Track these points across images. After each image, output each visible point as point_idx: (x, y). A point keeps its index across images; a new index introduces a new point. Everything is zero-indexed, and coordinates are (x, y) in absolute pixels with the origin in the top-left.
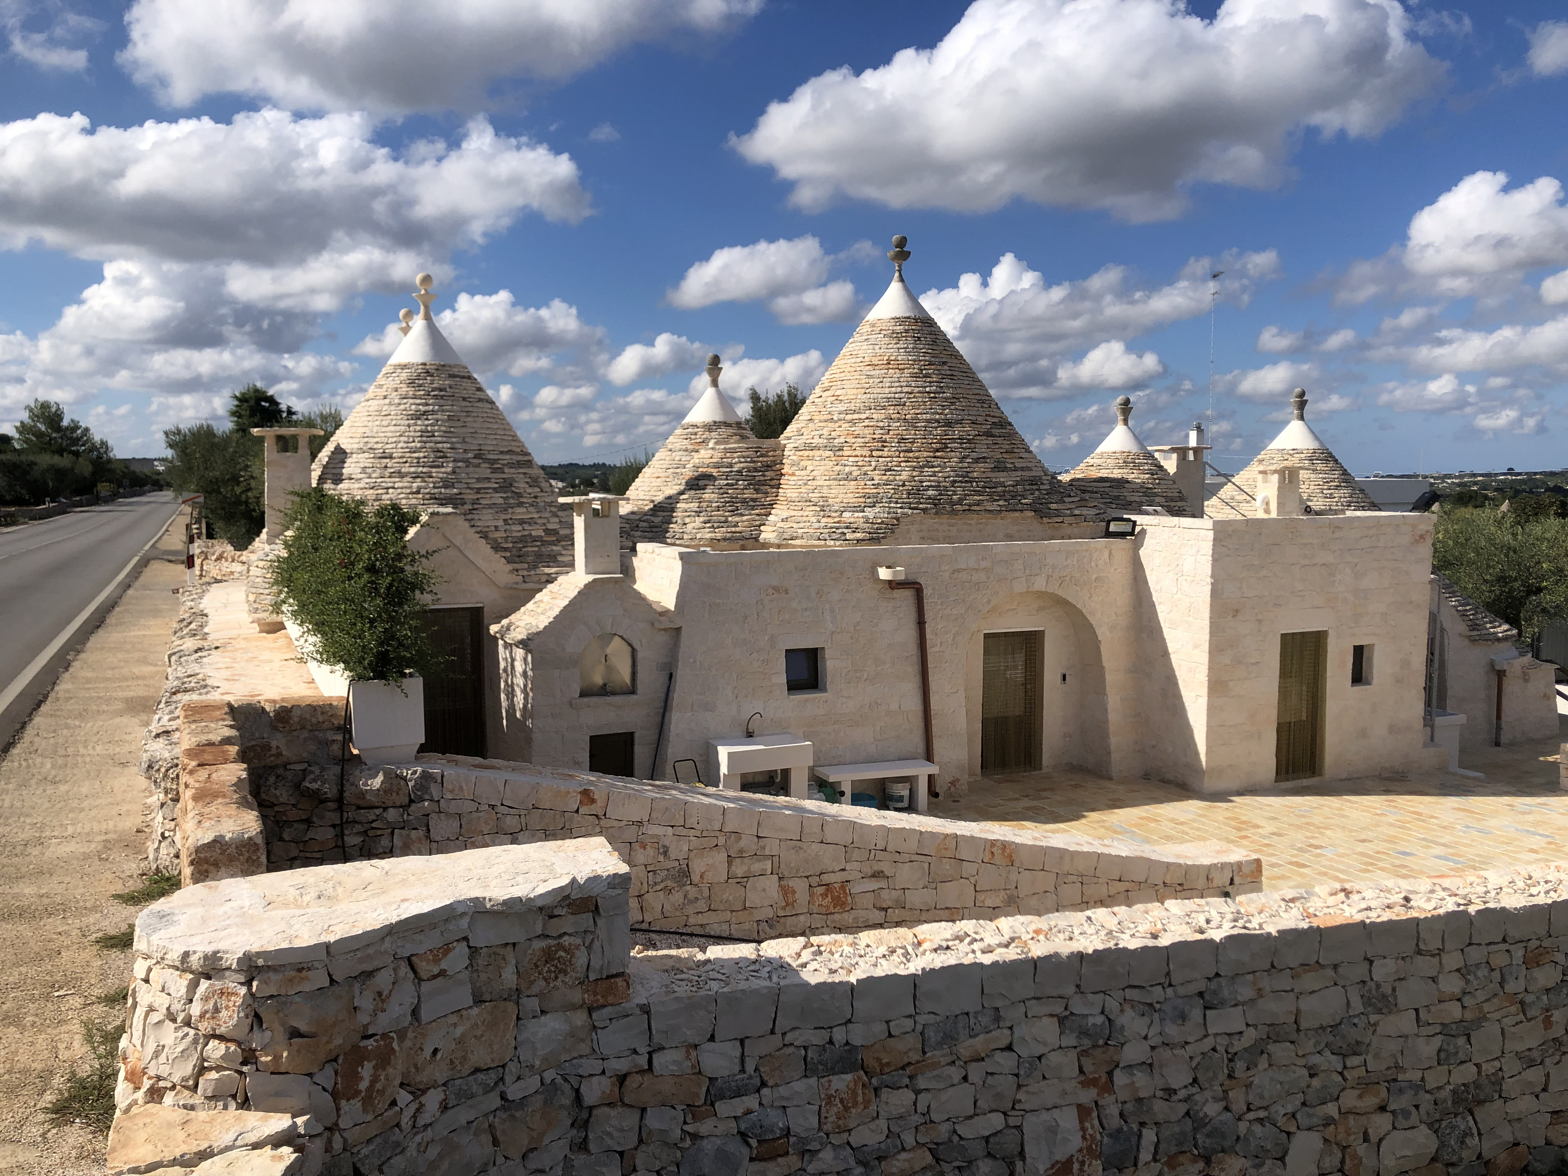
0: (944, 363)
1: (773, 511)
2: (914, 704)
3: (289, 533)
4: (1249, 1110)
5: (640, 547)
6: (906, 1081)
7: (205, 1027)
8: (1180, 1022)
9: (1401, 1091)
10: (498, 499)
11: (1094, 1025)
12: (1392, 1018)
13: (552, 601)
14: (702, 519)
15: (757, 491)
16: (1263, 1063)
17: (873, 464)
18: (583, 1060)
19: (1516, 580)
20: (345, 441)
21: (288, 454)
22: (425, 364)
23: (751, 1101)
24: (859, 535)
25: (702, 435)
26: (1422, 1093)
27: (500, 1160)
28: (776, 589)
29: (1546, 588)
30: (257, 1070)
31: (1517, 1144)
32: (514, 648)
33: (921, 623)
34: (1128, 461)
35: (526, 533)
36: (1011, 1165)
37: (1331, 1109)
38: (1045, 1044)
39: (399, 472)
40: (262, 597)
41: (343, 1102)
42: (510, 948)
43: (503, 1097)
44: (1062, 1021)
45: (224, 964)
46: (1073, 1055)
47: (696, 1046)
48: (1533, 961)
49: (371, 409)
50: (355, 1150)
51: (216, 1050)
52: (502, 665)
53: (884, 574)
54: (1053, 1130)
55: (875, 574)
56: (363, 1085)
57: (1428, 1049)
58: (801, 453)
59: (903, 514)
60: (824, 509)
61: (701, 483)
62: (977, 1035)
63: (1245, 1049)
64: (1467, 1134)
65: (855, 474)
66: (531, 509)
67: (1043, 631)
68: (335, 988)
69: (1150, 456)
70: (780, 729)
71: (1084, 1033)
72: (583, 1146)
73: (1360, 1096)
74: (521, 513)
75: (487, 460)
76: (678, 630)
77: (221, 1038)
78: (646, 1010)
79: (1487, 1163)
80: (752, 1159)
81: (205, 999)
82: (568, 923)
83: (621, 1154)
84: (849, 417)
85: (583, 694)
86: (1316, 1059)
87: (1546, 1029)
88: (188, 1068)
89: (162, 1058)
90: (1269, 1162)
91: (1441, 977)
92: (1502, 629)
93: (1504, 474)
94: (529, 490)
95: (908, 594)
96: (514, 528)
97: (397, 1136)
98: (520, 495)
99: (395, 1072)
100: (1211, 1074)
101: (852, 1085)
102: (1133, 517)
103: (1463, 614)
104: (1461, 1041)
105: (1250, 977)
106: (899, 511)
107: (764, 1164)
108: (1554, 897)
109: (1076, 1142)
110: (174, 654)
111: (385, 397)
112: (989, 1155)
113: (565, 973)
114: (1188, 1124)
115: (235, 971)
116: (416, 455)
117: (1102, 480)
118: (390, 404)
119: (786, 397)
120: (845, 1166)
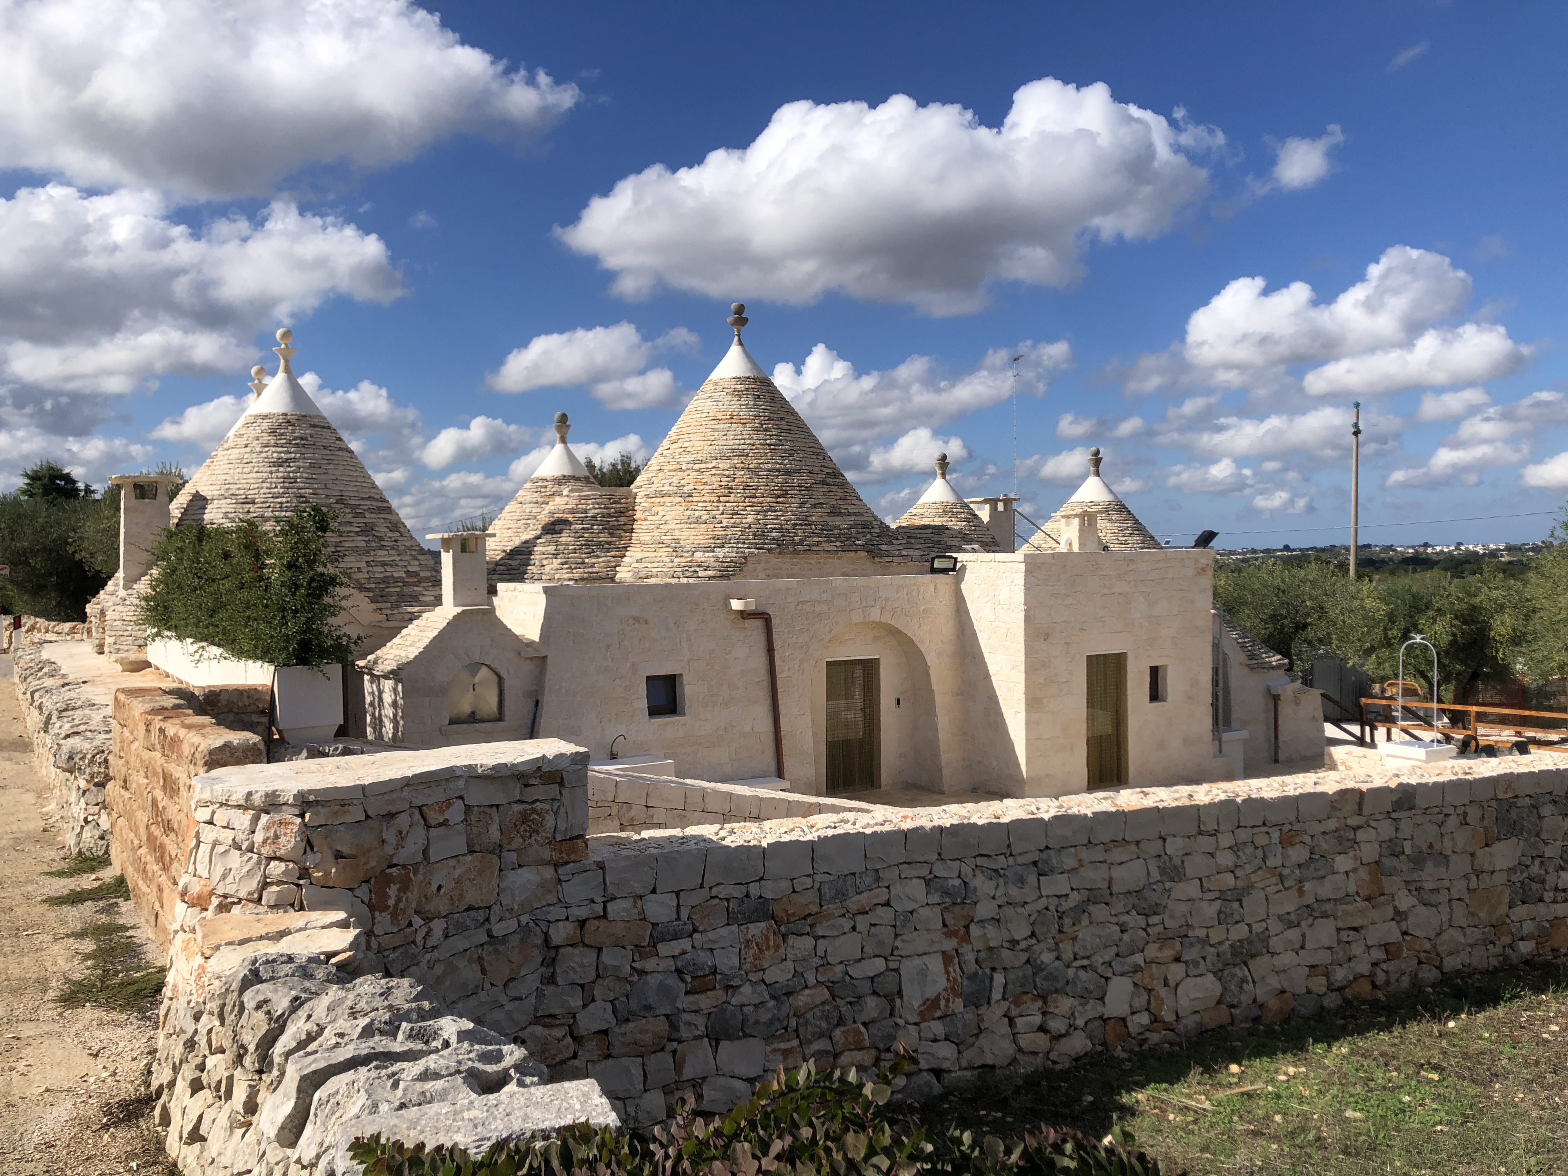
0: (782, 419)
1: (627, 554)
2: (765, 725)
3: (155, 572)
4: (1075, 959)
5: (500, 586)
6: (808, 929)
7: (266, 851)
8: (1020, 885)
9: (1191, 944)
10: (360, 541)
11: (953, 886)
12: (1182, 885)
13: (420, 634)
14: (559, 561)
15: (612, 535)
16: (1085, 921)
17: (721, 508)
18: (551, 908)
19: (1286, 618)
20: (204, 488)
21: (147, 500)
22: (286, 415)
23: (685, 944)
24: (710, 573)
25: (551, 488)
26: (1207, 948)
27: (487, 986)
28: (636, 620)
29: (1310, 624)
30: (311, 883)
31: (1283, 992)
32: (382, 680)
33: (770, 650)
34: (947, 510)
35: (388, 574)
36: (891, 1002)
37: (1138, 959)
38: (915, 901)
39: (262, 517)
40: (122, 639)
41: (377, 914)
42: (494, 809)
43: (490, 934)
44: (928, 883)
45: (282, 800)
46: (938, 909)
47: (641, 897)
48: (1287, 841)
49: (231, 457)
50: (386, 954)
51: (277, 869)
52: (368, 699)
53: (736, 605)
54: (923, 973)
55: (727, 605)
56: (391, 902)
57: (1211, 910)
58: (652, 500)
59: (749, 553)
60: (676, 550)
61: (557, 528)
62: (862, 892)
63: (1071, 909)
64: (1244, 981)
65: (705, 517)
66: (393, 552)
67: (879, 659)
68: (369, 821)
69: (966, 506)
70: (641, 751)
71: (945, 893)
72: (551, 980)
73: (1160, 949)
74: (382, 555)
75: (347, 505)
76: (544, 659)
77: (280, 859)
78: (601, 866)
79: (1261, 1006)
80: (687, 993)
81: (267, 828)
82: (539, 792)
83: (582, 986)
84: (697, 466)
85: (452, 722)
86: (1124, 918)
87: (1300, 896)
88: (253, 884)
89: (230, 879)
90: (1092, 1001)
91: (1218, 853)
92: (1275, 659)
93: (1281, 550)
94: (390, 534)
95: (758, 623)
96: (376, 569)
97: (413, 949)
98: (381, 539)
99: (413, 895)
100: (1045, 929)
101: (765, 931)
102: (954, 555)
103: (1243, 646)
104: (1236, 905)
105: (1073, 850)
106: (747, 551)
107: (696, 996)
108: (1300, 791)
109: (943, 983)
110: (37, 690)
111: (246, 446)
112: (875, 993)
113: (538, 833)
114: (1029, 970)
115: (291, 805)
116: (279, 500)
117: (925, 527)
118: (252, 452)
119: (619, 467)
120: (762, 999)
